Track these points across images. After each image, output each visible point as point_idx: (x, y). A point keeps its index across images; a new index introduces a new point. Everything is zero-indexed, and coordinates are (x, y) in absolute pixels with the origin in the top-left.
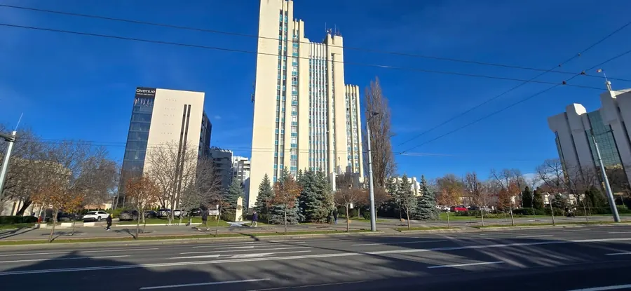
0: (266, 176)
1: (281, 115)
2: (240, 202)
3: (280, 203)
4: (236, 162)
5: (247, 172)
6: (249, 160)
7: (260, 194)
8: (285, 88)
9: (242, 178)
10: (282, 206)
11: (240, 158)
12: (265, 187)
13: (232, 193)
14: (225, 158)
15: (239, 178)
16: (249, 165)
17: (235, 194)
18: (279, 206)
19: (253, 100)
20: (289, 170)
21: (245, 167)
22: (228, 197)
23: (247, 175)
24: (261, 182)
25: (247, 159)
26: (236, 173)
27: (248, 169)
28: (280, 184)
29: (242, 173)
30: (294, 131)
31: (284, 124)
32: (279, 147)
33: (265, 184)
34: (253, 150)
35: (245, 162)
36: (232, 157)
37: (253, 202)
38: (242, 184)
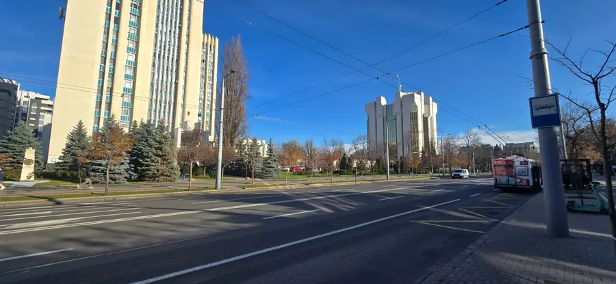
0: (80, 123)
1: (110, 49)
2: (30, 154)
3: (101, 158)
4: (27, 99)
5: (47, 116)
6: (51, 100)
7: (68, 146)
8: (120, 14)
9: (36, 122)
10: (103, 162)
11: (33, 95)
12: (77, 138)
13: (15, 142)
14: (6, 91)
15: (32, 122)
16: (51, 106)
17: (21, 143)
18: (99, 162)
19: (62, 17)
20: (117, 119)
21: (42, 108)
22: (6, 147)
23: (46, 119)
24: (71, 131)
25: (48, 97)
26: (25, 115)
27: (50, 112)
28: (103, 135)
29: (37, 116)
30: (130, 72)
31: (114, 61)
32: (105, 89)
33: (78, 135)
34: (58, 85)
35: (43, 102)
36: (19, 93)
37: (55, 154)
38: (36, 131)
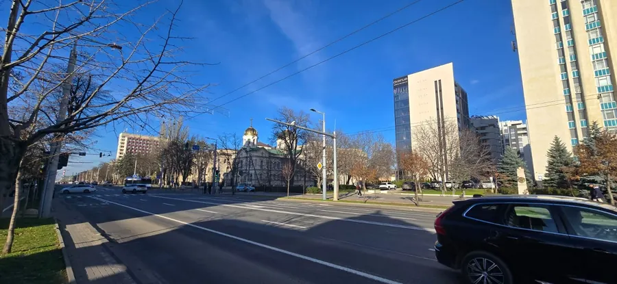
0: (557, 139)
1: (568, 53)
2: (521, 173)
3: (594, 174)
4: (506, 128)
5: (524, 137)
6: (524, 123)
7: (551, 164)
8: (569, 12)
9: (517, 145)
10: (597, 178)
11: (510, 123)
12: (557, 154)
13: (507, 164)
14: (490, 125)
15: (513, 145)
16: (524, 129)
17: (511, 164)
18: (591, 178)
19: (515, 48)
20: (601, 125)
21: (518, 132)
22: (502, 168)
23: (524, 141)
24: (550, 148)
25: (520, 122)
26: (507, 140)
27: (525, 134)
28: (588, 148)
29: (517, 140)
31: (576, 64)
32: (574, 96)
33: (557, 151)
34: (527, 107)
35: (518, 127)
36: (500, 124)
37: (541, 173)
38: (519, 153)
